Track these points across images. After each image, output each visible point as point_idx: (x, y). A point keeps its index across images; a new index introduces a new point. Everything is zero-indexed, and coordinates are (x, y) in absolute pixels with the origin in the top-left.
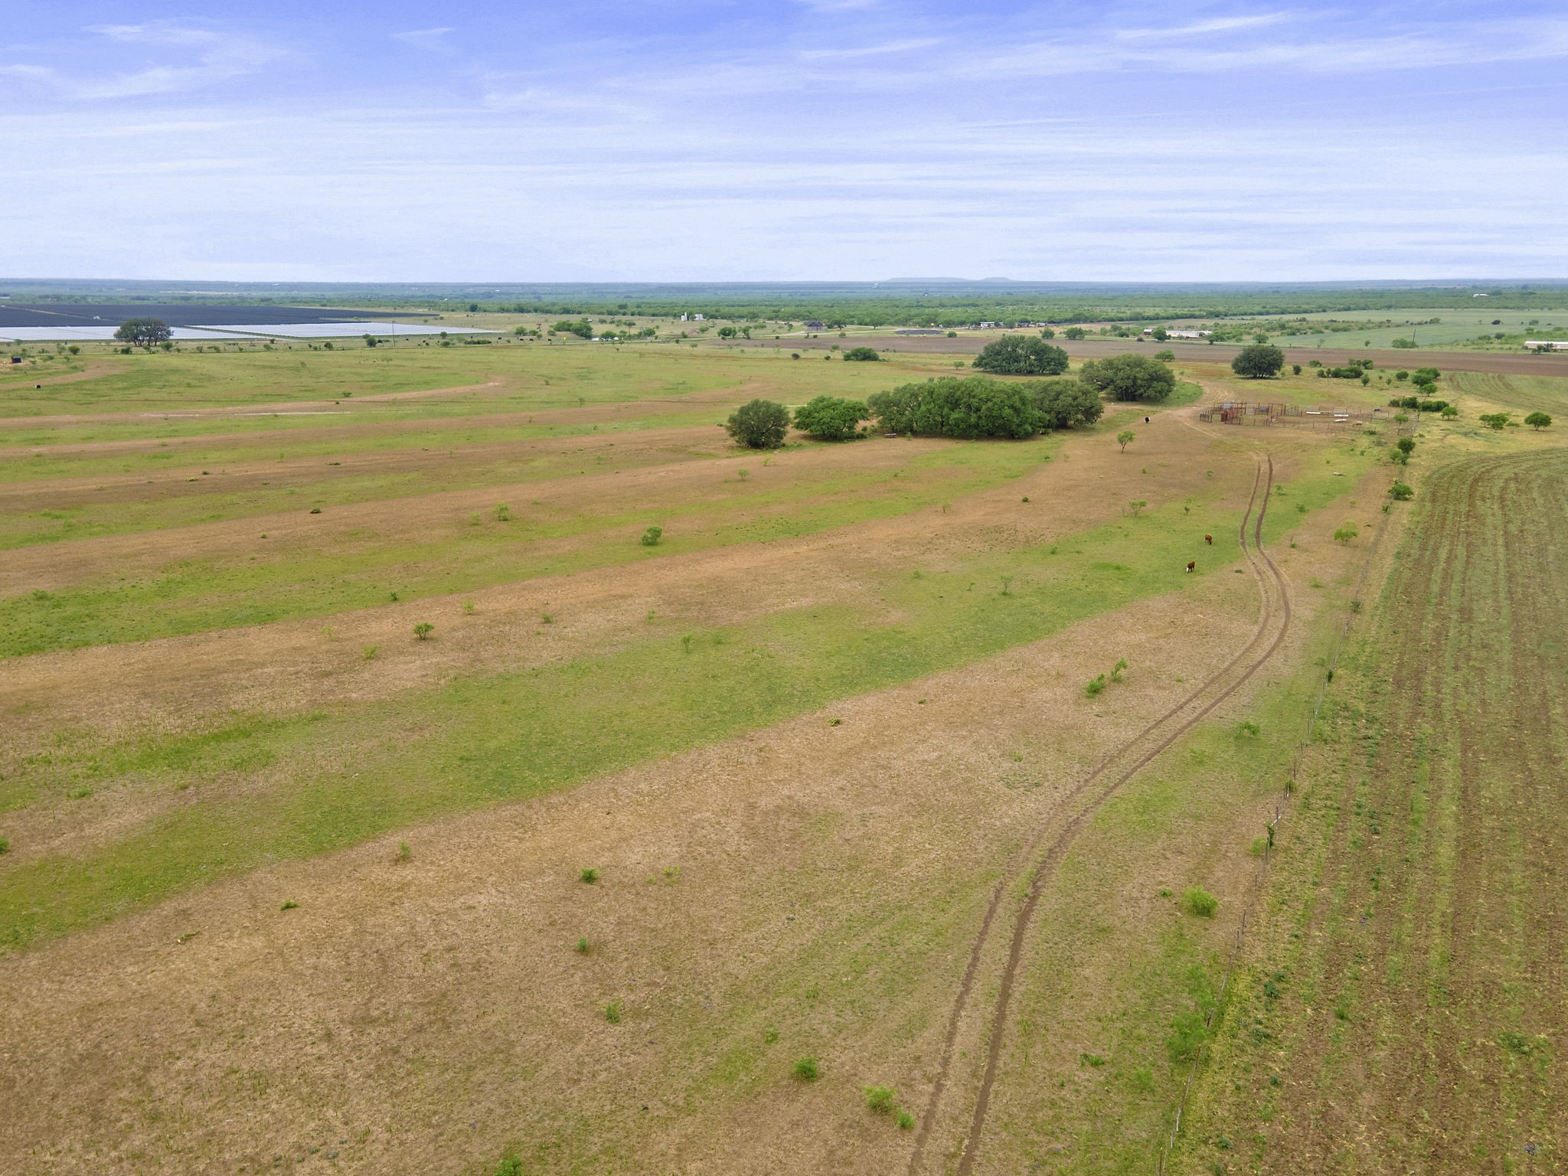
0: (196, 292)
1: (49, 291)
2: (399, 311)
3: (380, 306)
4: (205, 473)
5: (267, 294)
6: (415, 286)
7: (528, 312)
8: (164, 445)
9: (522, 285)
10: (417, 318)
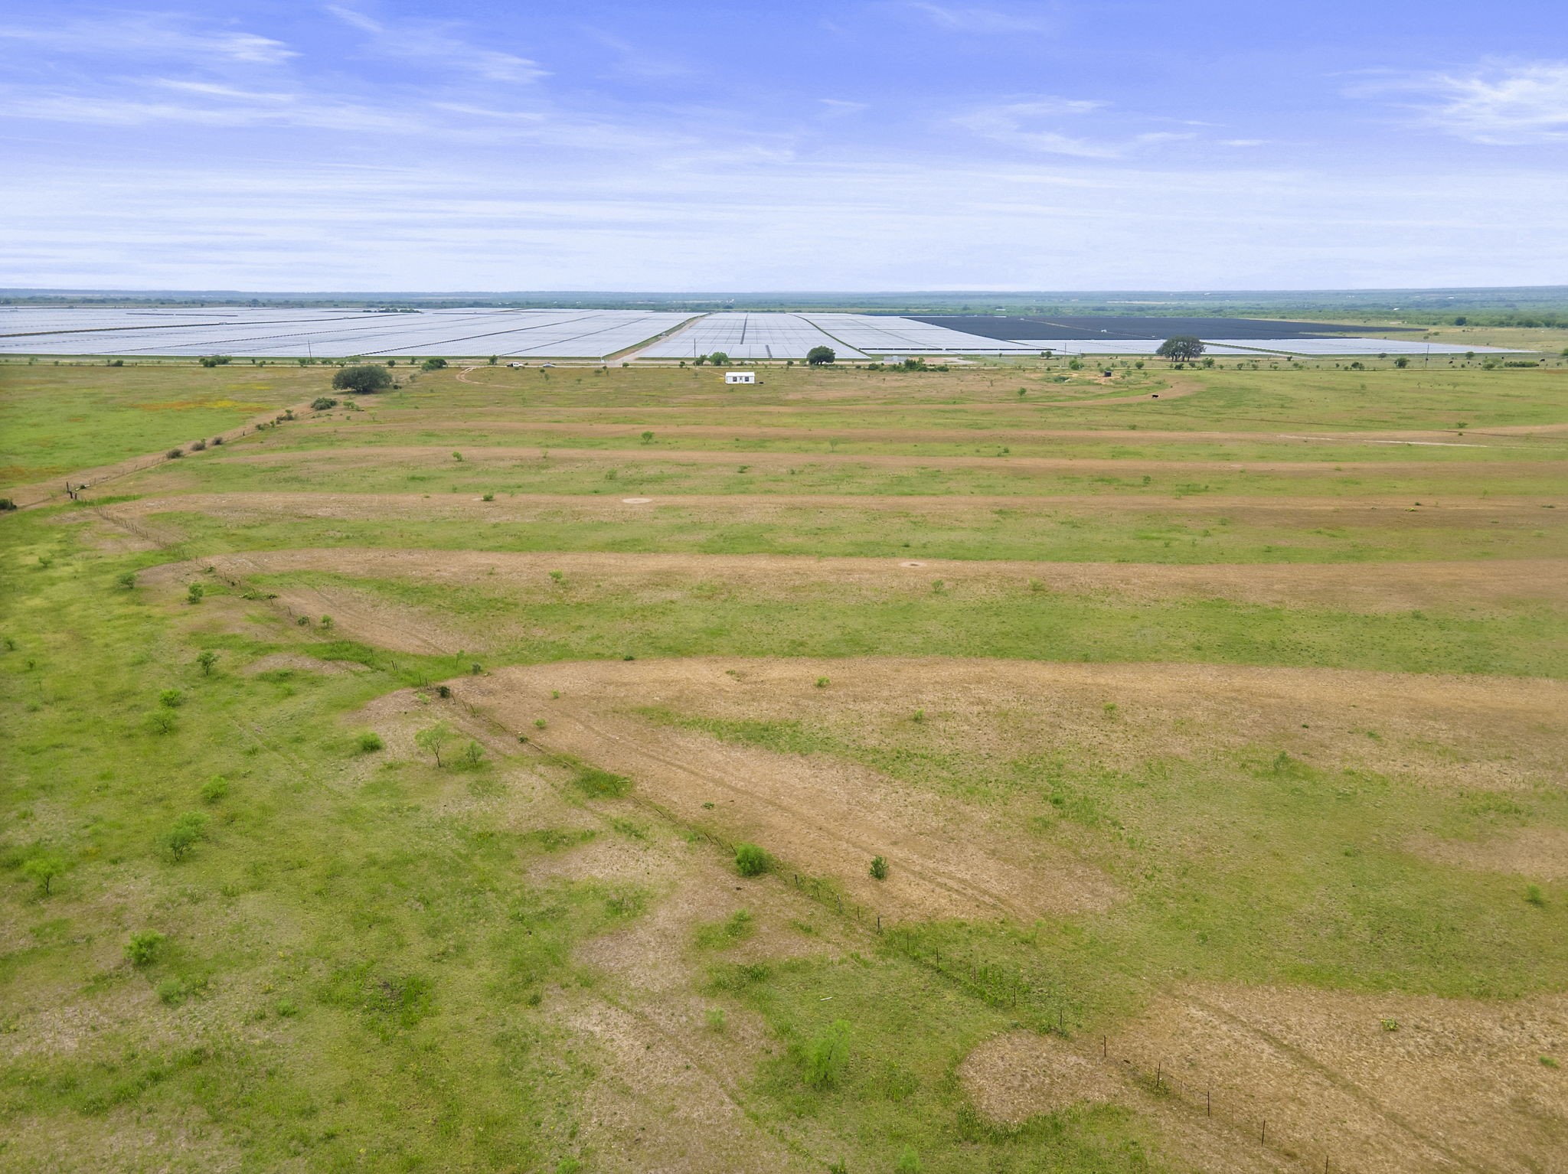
0: (1137, 302)
1: (1033, 302)
2: (1373, 324)
3: (1343, 319)
4: (1418, 504)
5: (1217, 304)
6: (1351, 294)
7: (1537, 326)
8: (1339, 470)
9: (1484, 291)
10: (1403, 333)
